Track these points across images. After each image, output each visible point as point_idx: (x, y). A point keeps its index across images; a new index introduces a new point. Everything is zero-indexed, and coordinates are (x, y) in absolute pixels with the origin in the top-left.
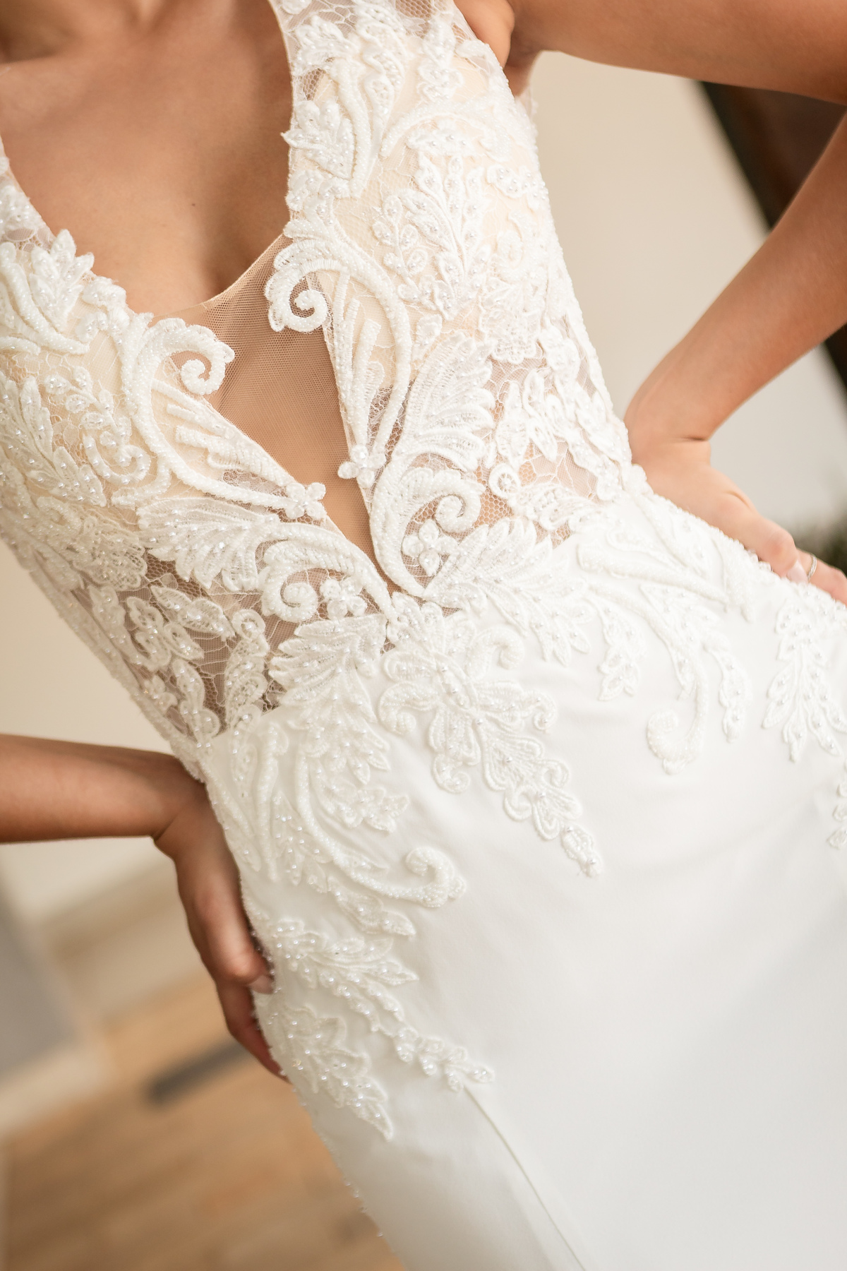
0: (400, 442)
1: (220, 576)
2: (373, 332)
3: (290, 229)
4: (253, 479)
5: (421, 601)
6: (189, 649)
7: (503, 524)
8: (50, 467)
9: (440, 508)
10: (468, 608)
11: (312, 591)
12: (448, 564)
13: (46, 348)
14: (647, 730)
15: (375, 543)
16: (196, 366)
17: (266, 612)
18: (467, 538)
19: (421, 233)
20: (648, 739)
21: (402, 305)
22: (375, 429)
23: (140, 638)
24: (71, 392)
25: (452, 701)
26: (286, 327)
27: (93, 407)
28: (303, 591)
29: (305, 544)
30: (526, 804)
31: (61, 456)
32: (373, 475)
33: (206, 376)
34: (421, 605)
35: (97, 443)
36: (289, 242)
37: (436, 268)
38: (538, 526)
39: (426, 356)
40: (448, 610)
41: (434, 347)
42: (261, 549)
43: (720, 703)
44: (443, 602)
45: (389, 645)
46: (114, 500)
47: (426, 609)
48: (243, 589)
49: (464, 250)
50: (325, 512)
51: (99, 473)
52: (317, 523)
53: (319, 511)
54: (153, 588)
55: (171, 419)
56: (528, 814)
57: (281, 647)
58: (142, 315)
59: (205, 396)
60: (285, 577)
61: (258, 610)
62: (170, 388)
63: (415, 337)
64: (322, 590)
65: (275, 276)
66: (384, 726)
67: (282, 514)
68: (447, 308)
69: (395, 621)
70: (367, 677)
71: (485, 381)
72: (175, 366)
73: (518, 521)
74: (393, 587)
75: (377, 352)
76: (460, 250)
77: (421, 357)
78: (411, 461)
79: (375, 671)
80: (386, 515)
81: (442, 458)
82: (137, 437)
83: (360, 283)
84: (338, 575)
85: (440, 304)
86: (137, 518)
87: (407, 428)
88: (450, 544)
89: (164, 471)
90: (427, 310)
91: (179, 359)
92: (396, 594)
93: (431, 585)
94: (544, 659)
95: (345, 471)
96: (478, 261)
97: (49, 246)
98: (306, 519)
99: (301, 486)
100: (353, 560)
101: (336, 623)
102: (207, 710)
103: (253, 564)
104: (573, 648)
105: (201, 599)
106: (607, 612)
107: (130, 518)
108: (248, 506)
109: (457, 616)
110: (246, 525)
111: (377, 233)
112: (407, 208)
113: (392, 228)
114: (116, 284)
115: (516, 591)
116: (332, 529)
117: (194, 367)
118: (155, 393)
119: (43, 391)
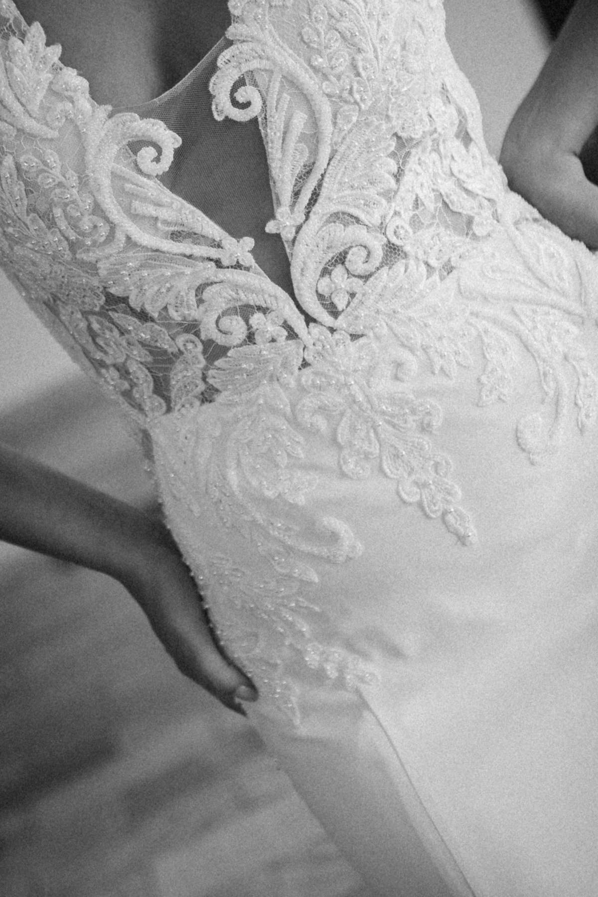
0: (317, 204)
1: (165, 308)
2: (300, 121)
3: (232, 31)
4: (195, 237)
5: (332, 330)
6: (138, 353)
7: (400, 266)
8: (25, 227)
9: (349, 257)
10: (371, 335)
11: (242, 323)
12: (355, 300)
13: (21, 131)
14: (517, 430)
15: (295, 285)
17: (203, 337)
18: (371, 279)
19: (343, 37)
20: (517, 438)
21: (325, 99)
22: (297, 194)
23: (101, 343)
24: (43, 171)
25: (356, 408)
26: (227, 117)
27: (60, 185)
28: (234, 323)
29: (236, 287)
30: (415, 489)
31: (35, 222)
32: (294, 230)
33: (157, 160)
34: (332, 333)
35: (65, 213)
36: (230, 43)
37: (355, 67)
38: (428, 265)
39: (344, 138)
40: (354, 337)
41: (350, 131)
42: (200, 289)
43: (576, 404)
44: (351, 330)
45: (305, 364)
46: (78, 256)
47: (337, 336)
48: (185, 319)
49: (379, 50)
50: (253, 261)
51: (66, 235)
52: (248, 269)
53: (249, 260)
54: (110, 313)
56: (416, 498)
57: (216, 363)
58: (103, 107)
59: (157, 176)
60: (220, 311)
61: (197, 334)
62: (127, 171)
63: (335, 124)
64: (251, 322)
65: (218, 73)
67: (218, 263)
68: (362, 100)
69: (311, 347)
70: (286, 387)
71: (389, 151)
72: (131, 153)
73: (412, 262)
74: (309, 320)
75: (302, 138)
76: (375, 51)
77: (340, 140)
78: (325, 218)
79: (293, 384)
80: (304, 263)
81: (352, 216)
82: (98, 209)
83: (291, 82)
84: (264, 310)
85: (357, 96)
86: (97, 269)
87: (324, 192)
88: (357, 284)
90: (346, 102)
91: (135, 147)
92: (312, 325)
93: (340, 318)
94: (433, 373)
95: (271, 227)
96: (389, 59)
97: (23, 36)
98: (238, 266)
99: (234, 240)
100: (276, 298)
101: (262, 347)
102: (155, 396)
103: (193, 300)
104: (458, 363)
105: (149, 324)
106: (486, 332)
107: (92, 268)
108: (190, 257)
109: (362, 341)
110: (188, 271)
111: (305, 37)
112: (331, 16)
113: (319, 35)
114: (80, 75)
115: (410, 319)
116: (259, 274)
117: (148, 153)
118: (114, 175)
119: (18, 167)
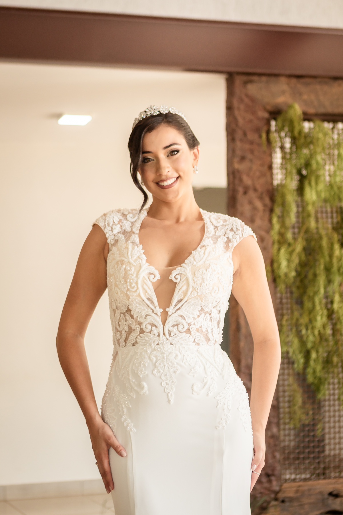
0: (179, 310)
1: (138, 317)
2: (185, 288)
3: (182, 265)
4: (152, 302)
5: (167, 339)
6: (127, 329)
7: (188, 335)
9: (179, 325)
10: (174, 345)
11: (151, 327)
12: (175, 336)
15: (165, 325)
16: (153, 276)
17: (141, 327)
18: (181, 333)
19: (202, 278)
21: (192, 287)
22: (176, 305)
23: (120, 323)
24: (130, 271)
25: (163, 359)
26: (171, 279)
27: (132, 275)
28: (149, 326)
29: (154, 319)
30: (165, 384)
31: (123, 281)
32: (171, 313)
33: (153, 279)
34: (167, 340)
35: (130, 281)
36: (181, 267)
37: (201, 285)
38: (194, 340)
39: (191, 298)
40: (171, 344)
41: (193, 297)
42: (147, 315)
44: (171, 342)
45: (158, 344)
46: (127, 293)
47: (168, 341)
48: (140, 321)
49: (207, 285)
50: (160, 315)
51: (127, 286)
52: (158, 316)
53: (159, 314)
54: (126, 314)
55: (144, 282)
56: (165, 386)
57: (141, 335)
58: (148, 264)
59: (152, 282)
60: (148, 322)
61: (140, 326)
62: (147, 278)
63: (191, 294)
64: (152, 328)
65: (175, 270)
66: (149, 358)
67: (153, 311)
68: (199, 292)
69: (161, 340)
70: (151, 347)
71: (199, 310)
72: (149, 274)
73: (191, 337)
74: (164, 334)
75: (183, 292)
76: (207, 284)
77: (190, 298)
78: (179, 315)
79: (153, 347)
80: (170, 321)
81: (184, 318)
82: (137, 283)
83: (187, 279)
84: (156, 327)
85: (198, 291)
86: (129, 298)
87: (181, 309)
88: (177, 332)
89: (138, 291)
90: (196, 291)
91: (151, 274)
92: (164, 336)
93: (171, 338)
94: (183, 362)
95: (167, 310)
96: (208, 288)
97: (138, 246)
98: (156, 314)
99: (159, 308)
100: (160, 326)
101: (151, 335)
102: (124, 342)
103: (144, 317)
104: (189, 363)
105: (132, 319)
107: (128, 297)
108: (148, 306)
109: (172, 345)
110: (146, 310)
111: (195, 273)
112: (202, 273)
113: (198, 274)
114: (146, 257)
115: (184, 348)
116: (160, 318)
117: (152, 276)
118: (144, 277)
119: (125, 268)
